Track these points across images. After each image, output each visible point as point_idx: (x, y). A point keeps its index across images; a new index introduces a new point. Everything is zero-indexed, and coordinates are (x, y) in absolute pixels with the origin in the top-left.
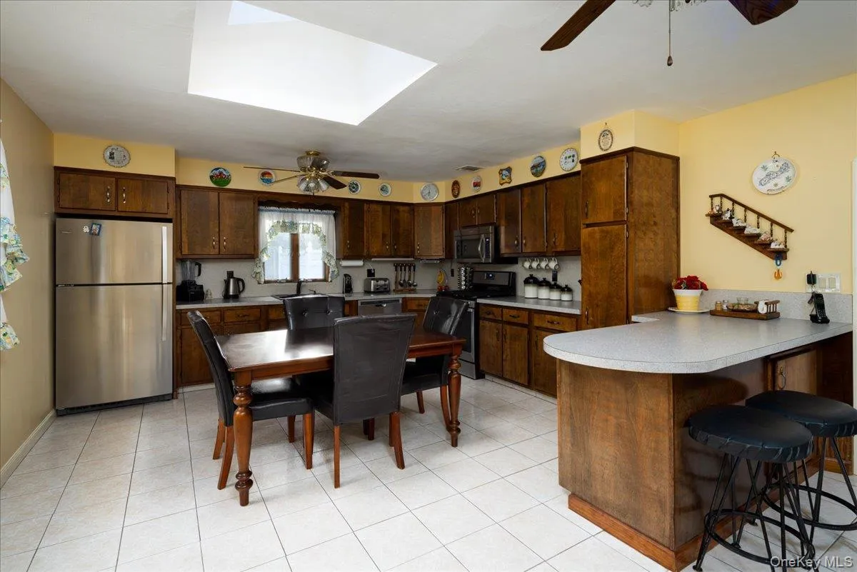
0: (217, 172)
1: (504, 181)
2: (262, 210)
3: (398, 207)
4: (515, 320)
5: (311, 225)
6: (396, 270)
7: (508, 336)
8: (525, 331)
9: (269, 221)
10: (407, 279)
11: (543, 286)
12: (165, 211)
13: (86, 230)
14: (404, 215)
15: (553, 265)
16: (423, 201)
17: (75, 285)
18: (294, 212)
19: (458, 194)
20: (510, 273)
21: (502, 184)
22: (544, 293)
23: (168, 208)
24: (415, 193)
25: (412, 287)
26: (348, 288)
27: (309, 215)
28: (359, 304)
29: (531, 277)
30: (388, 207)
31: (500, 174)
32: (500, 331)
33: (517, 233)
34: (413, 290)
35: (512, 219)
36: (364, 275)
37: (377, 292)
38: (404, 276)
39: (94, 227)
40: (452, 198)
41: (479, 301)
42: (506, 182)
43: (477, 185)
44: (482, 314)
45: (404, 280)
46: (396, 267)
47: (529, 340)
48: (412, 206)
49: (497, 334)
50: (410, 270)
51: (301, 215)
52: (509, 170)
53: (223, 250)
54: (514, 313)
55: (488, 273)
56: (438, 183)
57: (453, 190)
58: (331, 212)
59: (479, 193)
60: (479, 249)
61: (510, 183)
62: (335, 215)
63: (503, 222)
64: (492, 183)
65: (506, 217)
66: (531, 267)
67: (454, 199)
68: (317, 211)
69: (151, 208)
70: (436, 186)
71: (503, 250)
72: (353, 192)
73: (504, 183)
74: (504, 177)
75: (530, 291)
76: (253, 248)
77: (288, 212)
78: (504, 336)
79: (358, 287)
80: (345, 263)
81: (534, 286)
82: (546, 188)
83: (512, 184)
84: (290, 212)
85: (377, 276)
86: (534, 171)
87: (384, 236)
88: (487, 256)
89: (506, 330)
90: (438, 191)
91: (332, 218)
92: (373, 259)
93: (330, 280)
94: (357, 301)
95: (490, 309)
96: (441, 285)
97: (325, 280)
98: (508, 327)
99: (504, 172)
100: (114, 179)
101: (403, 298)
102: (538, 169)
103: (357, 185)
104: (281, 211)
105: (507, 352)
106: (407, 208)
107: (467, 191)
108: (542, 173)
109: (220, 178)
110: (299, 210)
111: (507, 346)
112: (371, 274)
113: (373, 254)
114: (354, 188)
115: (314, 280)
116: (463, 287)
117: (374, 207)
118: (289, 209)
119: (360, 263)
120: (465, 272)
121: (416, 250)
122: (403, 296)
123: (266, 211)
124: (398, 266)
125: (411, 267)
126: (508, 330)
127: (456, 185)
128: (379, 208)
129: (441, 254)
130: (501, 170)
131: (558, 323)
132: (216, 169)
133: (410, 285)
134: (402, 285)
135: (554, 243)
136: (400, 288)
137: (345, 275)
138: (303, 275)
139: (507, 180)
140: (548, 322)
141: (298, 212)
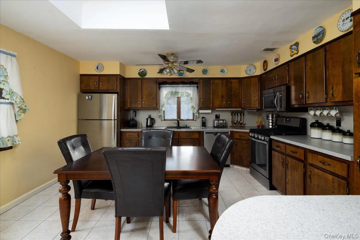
0: (141, 71)
1: (293, 53)
2: (163, 87)
3: (231, 80)
4: (294, 155)
5: (185, 93)
6: (232, 115)
7: (289, 165)
8: (302, 164)
9: (165, 92)
10: (239, 120)
11: (326, 129)
12: (115, 89)
13: (87, 98)
14: (235, 85)
15: (333, 113)
16: (246, 76)
17: (86, 120)
18: (177, 87)
19: (267, 68)
20: (301, 118)
21: (292, 56)
22: (327, 135)
23: (117, 88)
24: (241, 71)
25: (242, 125)
26: (204, 124)
27: (184, 88)
28: (205, 133)
29: (317, 122)
30: (225, 81)
31: (290, 48)
32: (284, 160)
33: (302, 90)
34: (243, 127)
35: (299, 81)
36: (214, 117)
37: (218, 127)
38: (238, 118)
39: (90, 96)
40: (264, 72)
41: (272, 137)
42: (295, 54)
43: (276, 60)
44: (274, 147)
45: (237, 121)
46: (232, 113)
47: (305, 174)
48: (240, 79)
49: (283, 162)
50: (241, 115)
51: (180, 88)
52: (297, 44)
53: (143, 106)
54: (294, 149)
55: (287, 117)
56: (255, 64)
57: (264, 66)
58: (195, 85)
59: (278, 65)
60: (275, 102)
61: (297, 54)
62: (197, 87)
63: (292, 82)
64: (286, 57)
65: (294, 79)
66: (315, 115)
67: (265, 72)
68: (188, 85)
69: (110, 88)
70: (254, 66)
71: (293, 102)
72: (205, 74)
73: (293, 55)
74: (293, 50)
75: (315, 133)
76: (156, 104)
77: (174, 87)
78: (287, 165)
79: (210, 124)
80: (201, 111)
81: (318, 129)
82: (325, 51)
83: (299, 54)
84: (175, 87)
85: (221, 118)
86: (316, 40)
87: (222, 97)
88: (281, 107)
89: (288, 161)
90: (255, 68)
91: (196, 88)
92: (216, 109)
93: (195, 119)
94: (204, 131)
95: (279, 144)
96: (259, 124)
97: (193, 120)
98: (289, 159)
99: (294, 47)
100: (98, 77)
101: (231, 131)
102: (319, 37)
103: (207, 70)
104: (171, 87)
105: (289, 177)
106: (236, 81)
107: (272, 66)
108: (321, 40)
109: (143, 73)
110: (179, 85)
111: (289, 172)
112: (217, 117)
113: (216, 107)
114: (205, 72)
115: (188, 120)
116: (271, 127)
117: (216, 81)
118: (174, 85)
119: (210, 111)
120: (272, 117)
121: (242, 104)
122: (231, 130)
123: (165, 87)
124: (233, 113)
125: (242, 113)
126: (289, 161)
127: (265, 63)
128: (220, 82)
129: (257, 106)
130: (291, 46)
131: (329, 165)
132: (141, 70)
133: (241, 124)
134: (235, 124)
135: (333, 95)
136: (234, 125)
137: (203, 118)
138: (183, 117)
139: (295, 52)
140: (320, 161)
141: (179, 87)
